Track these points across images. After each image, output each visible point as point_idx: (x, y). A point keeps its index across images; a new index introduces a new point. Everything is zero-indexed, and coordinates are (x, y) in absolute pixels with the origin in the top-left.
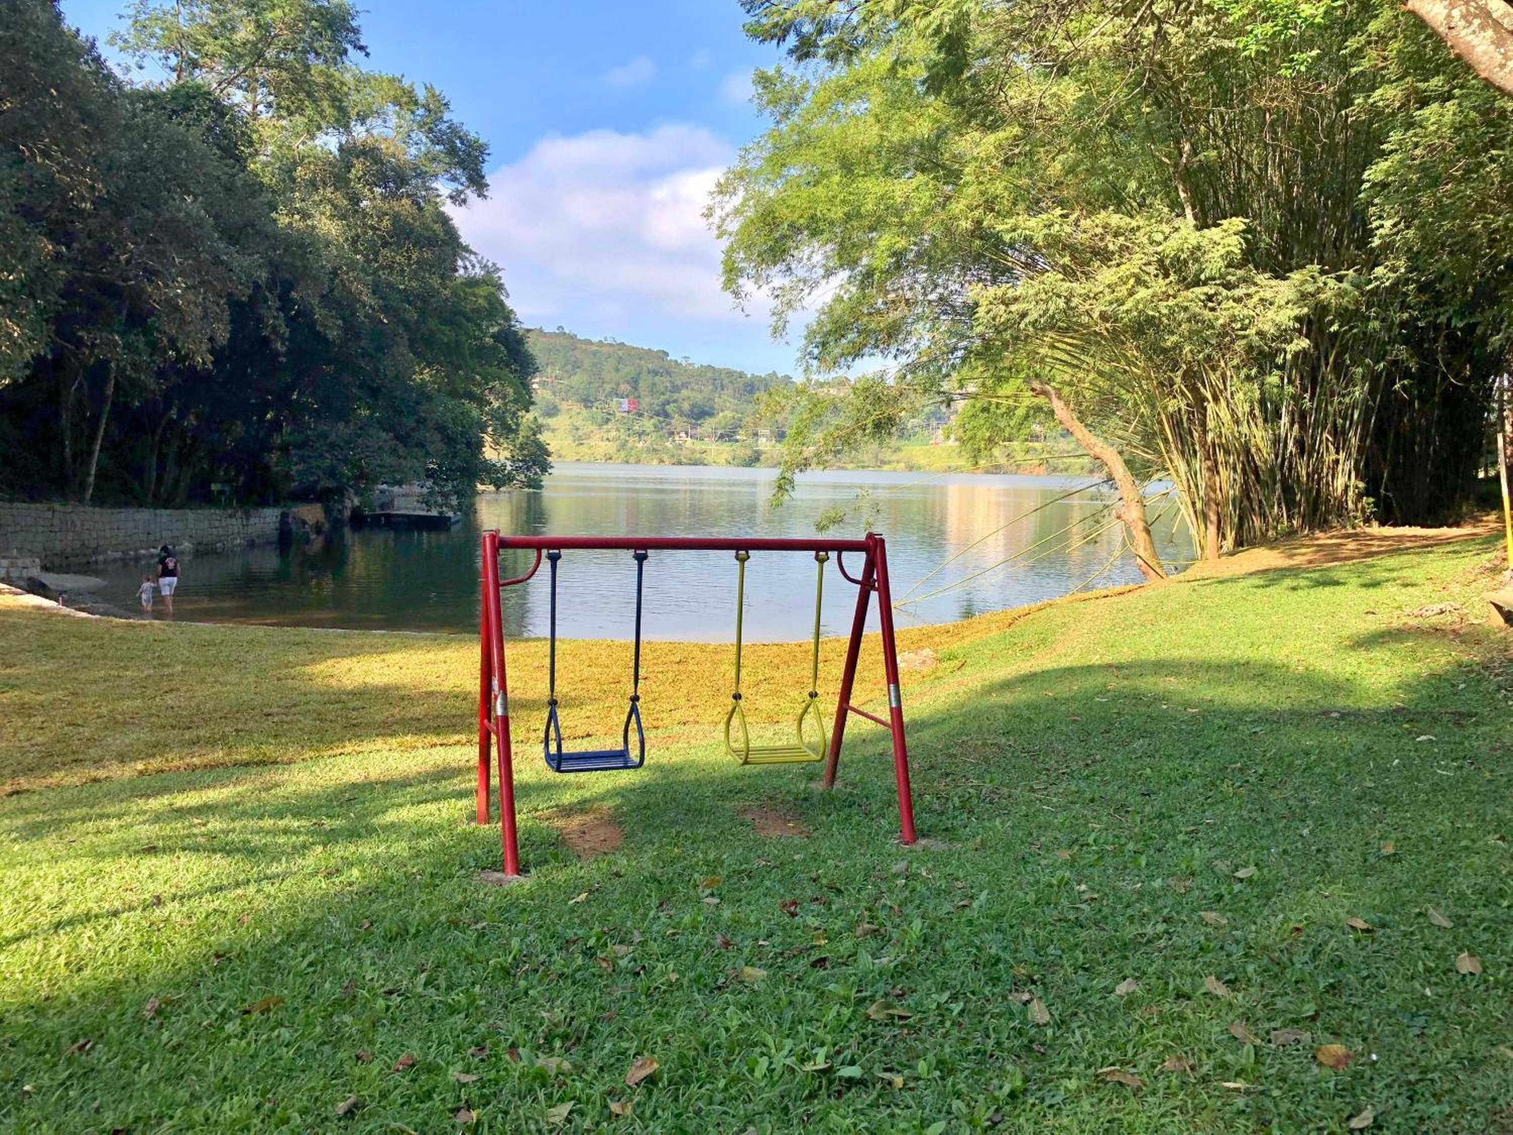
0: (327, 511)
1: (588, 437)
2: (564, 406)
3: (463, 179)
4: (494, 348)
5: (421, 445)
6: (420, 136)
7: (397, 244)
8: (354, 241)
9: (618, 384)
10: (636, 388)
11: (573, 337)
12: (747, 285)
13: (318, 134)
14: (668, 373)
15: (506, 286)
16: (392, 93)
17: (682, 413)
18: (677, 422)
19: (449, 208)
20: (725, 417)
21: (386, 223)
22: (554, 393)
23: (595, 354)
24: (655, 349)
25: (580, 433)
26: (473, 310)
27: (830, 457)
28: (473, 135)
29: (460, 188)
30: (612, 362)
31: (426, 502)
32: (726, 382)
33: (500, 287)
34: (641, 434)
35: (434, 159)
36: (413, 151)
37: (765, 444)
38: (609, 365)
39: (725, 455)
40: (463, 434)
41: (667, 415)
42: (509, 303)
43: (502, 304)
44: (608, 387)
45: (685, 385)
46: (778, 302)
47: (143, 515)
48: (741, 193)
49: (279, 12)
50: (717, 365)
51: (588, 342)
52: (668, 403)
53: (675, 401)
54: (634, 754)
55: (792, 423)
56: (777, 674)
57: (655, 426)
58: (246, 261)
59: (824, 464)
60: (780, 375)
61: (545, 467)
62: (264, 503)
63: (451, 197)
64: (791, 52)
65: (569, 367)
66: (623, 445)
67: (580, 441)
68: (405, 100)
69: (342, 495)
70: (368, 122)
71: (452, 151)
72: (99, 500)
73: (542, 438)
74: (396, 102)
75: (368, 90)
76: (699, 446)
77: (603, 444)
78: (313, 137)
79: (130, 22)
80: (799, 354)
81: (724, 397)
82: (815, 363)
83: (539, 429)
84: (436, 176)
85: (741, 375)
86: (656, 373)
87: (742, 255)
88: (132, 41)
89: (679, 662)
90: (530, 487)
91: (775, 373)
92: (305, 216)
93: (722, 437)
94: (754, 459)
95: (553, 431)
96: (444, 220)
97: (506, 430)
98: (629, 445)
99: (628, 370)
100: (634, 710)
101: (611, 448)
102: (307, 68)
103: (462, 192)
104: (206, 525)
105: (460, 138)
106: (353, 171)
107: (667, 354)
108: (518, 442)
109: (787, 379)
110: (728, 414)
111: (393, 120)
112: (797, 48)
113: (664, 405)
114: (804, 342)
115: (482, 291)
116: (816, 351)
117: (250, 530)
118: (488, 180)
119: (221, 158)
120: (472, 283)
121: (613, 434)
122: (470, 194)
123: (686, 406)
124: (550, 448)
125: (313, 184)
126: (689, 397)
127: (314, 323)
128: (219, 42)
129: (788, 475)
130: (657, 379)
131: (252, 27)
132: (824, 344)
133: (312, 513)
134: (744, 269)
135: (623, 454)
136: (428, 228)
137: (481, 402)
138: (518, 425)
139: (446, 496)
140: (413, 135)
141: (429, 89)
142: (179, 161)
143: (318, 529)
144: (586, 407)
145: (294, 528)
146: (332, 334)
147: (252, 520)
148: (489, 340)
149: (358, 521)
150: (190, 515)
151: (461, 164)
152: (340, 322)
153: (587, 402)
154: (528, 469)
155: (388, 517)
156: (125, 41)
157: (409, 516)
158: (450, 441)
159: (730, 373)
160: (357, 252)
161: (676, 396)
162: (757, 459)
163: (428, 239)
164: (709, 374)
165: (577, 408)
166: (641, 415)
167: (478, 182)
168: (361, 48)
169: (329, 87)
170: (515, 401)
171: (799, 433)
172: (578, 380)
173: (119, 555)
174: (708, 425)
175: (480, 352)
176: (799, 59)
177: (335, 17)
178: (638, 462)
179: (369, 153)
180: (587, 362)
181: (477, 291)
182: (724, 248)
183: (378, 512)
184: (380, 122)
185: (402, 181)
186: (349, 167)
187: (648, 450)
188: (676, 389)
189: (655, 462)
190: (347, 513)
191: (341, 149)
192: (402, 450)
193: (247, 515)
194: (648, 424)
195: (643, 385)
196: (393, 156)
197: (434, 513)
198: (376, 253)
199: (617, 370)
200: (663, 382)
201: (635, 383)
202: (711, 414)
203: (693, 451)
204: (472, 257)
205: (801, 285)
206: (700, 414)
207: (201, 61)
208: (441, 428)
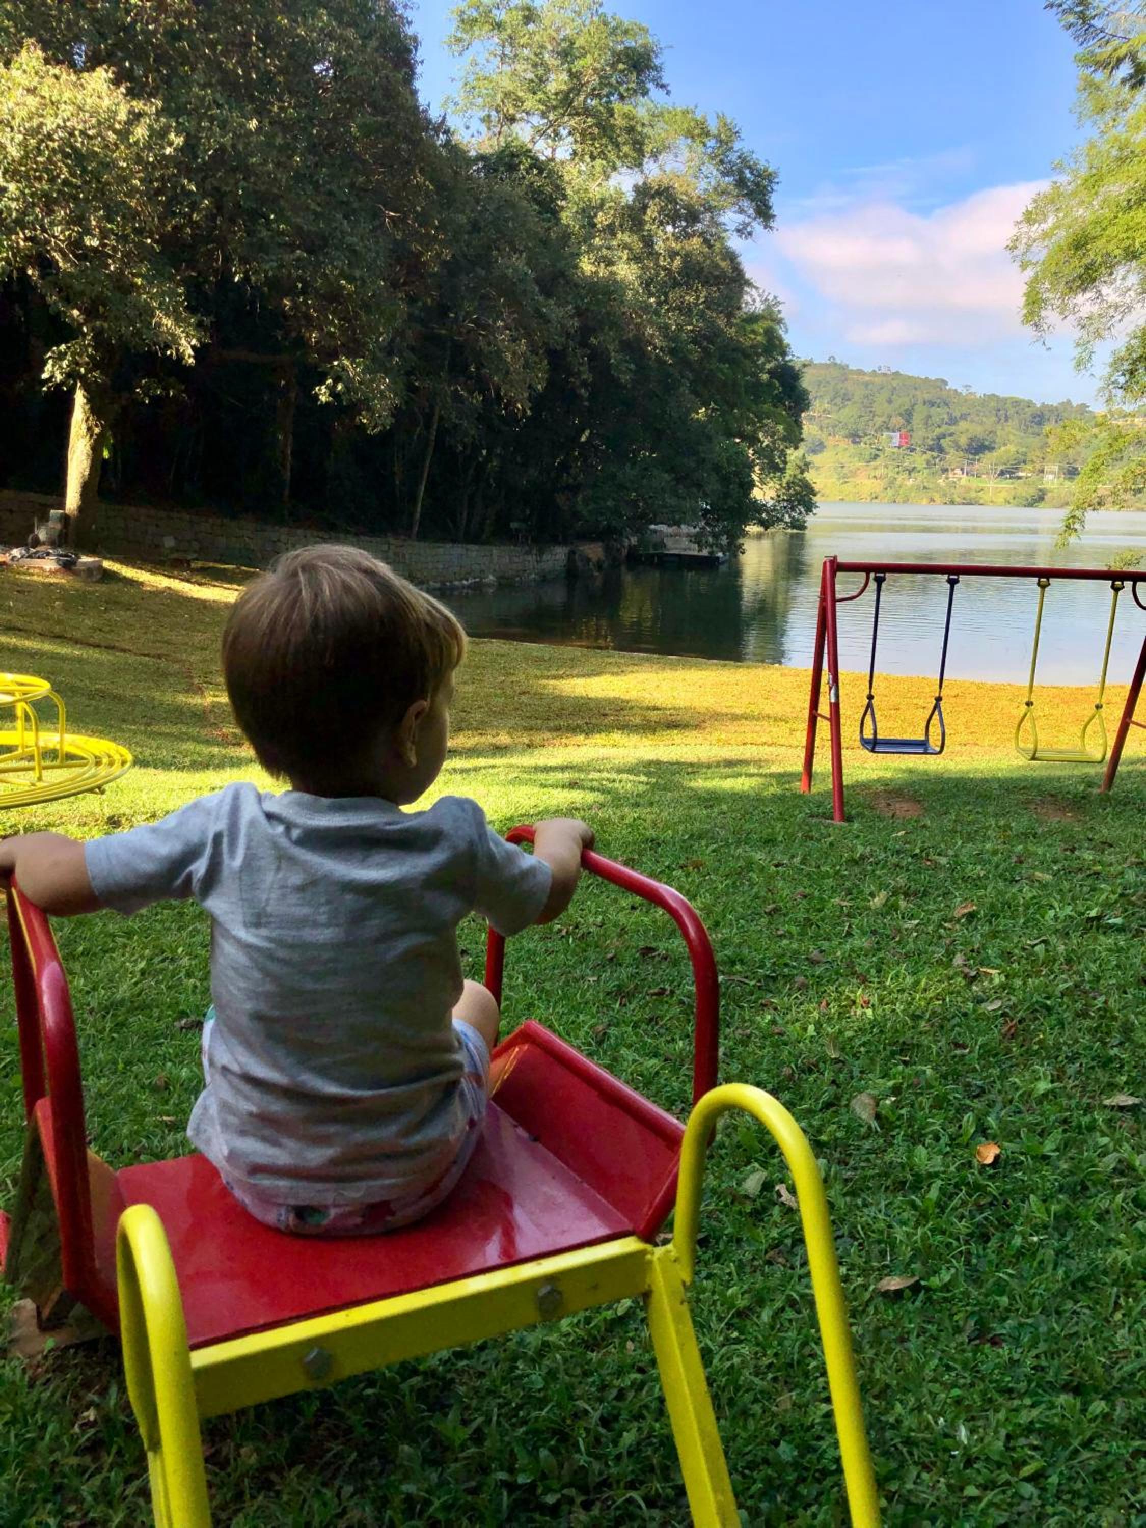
0: (607, 550)
1: (854, 474)
2: (830, 442)
3: (751, 211)
4: (769, 385)
5: (699, 486)
6: (710, 169)
7: (686, 283)
8: (647, 284)
9: (890, 417)
10: (908, 422)
11: (843, 368)
12: (1050, 315)
13: (614, 174)
14: (947, 404)
15: (786, 321)
16: (685, 126)
17: (958, 447)
18: (953, 456)
19: (734, 243)
20: (1007, 452)
21: (678, 262)
22: (821, 429)
23: (867, 385)
24: (933, 377)
25: (845, 470)
26: (752, 347)
27: (1128, 496)
28: (762, 165)
29: (747, 220)
30: (885, 394)
31: (698, 539)
32: (1011, 412)
33: (780, 322)
34: (911, 471)
35: (723, 193)
36: (703, 185)
37: (1051, 481)
38: (882, 398)
39: (1004, 494)
40: (736, 474)
41: (941, 450)
42: (787, 339)
43: (781, 340)
44: (879, 421)
45: (964, 417)
46: (1084, 332)
47: (457, 550)
48: (1051, 221)
49: (589, 59)
50: (1002, 394)
51: (860, 372)
52: (944, 436)
53: (951, 435)
54: (934, 742)
55: (1086, 459)
56: (1055, 712)
57: (928, 462)
58: (561, 312)
59: (1121, 504)
60: (1074, 404)
61: (809, 507)
62: (556, 541)
63: (738, 231)
64: (1124, 81)
65: (838, 401)
66: (892, 483)
67: (845, 479)
68: (697, 132)
69: (621, 534)
70: (660, 158)
71: (741, 182)
72: (423, 536)
73: (809, 476)
74: (689, 134)
75: (661, 124)
76: (975, 483)
77: (866, 482)
78: (607, 177)
79: (461, 84)
80: (1101, 384)
81: (1007, 429)
82: (1120, 393)
83: (805, 467)
84: (723, 209)
85: (1029, 404)
86: (932, 404)
87: (1047, 285)
88: (462, 103)
89: (957, 696)
90: (793, 527)
91: (1069, 402)
92: (610, 263)
93: (1002, 473)
94: (1039, 498)
95: (818, 468)
96: (731, 257)
97: (774, 468)
98: (898, 483)
99: (902, 402)
100: (937, 707)
101: (878, 486)
102: (611, 113)
103: (749, 224)
104: (506, 560)
105: (750, 167)
106: (649, 212)
107: (945, 383)
108: (785, 481)
109: (1083, 408)
110: (1012, 448)
111: (685, 154)
112: (1131, 77)
113: (939, 439)
114: (1109, 370)
115: (760, 327)
116: (1122, 380)
117: (544, 566)
118: (775, 211)
119: (540, 213)
120: (753, 319)
121: (880, 472)
122: (757, 227)
123: (963, 441)
124: (816, 488)
125: (611, 230)
126: (966, 431)
127: (609, 366)
128: (537, 97)
129: (1078, 513)
130: (934, 411)
131: (564, 77)
132: (1132, 373)
133: (594, 551)
134: (1048, 299)
135: (890, 492)
136: (717, 266)
137: (753, 440)
138: (785, 463)
139: (716, 536)
140: (704, 168)
141: (720, 117)
142: (506, 220)
143: (599, 566)
144: (854, 442)
145: (579, 564)
146: (625, 378)
147: (545, 557)
148: (765, 377)
149: (635, 560)
150: (495, 551)
151: (750, 195)
152: (632, 366)
153: (855, 437)
154: (793, 509)
155: (662, 556)
156: (456, 104)
157: (679, 556)
158: (725, 480)
159: (1016, 403)
160: (651, 295)
161: (953, 429)
162: (1041, 498)
163: (716, 277)
164: (993, 404)
165: (845, 444)
166: (912, 450)
167: (764, 213)
168: (663, 86)
169: (631, 130)
170: (784, 439)
171: (1095, 470)
172: (848, 413)
173: (438, 585)
174: (987, 460)
175: (757, 390)
176: (1133, 87)
177: (641, 56)
178: (906, 501)
179: (665, 193)
180: (858, 394)
181: (755, 327)
182: (1027, 280)
183: (652, 551)
184: (671, 157)
185: (693, 217)
186: (645, 207)
187: (918, 488)
188: (953, 421)
189: (925, 501)
190: (625, 552)
191: (636, 188)
192: (681, 490)
193: (541, 552)
194: (919, 460)
195: (917, 418)
196: (686, 194)
197: (705, 552)
198: (666, 295)
199: (890, 402)
200: (940, 414)
201: (908, 416)
202: (990, 449)
203: (969, 489)
204: (754, 292)
205: (1111, 312)
206: (978, 448)
207: (518, 116)
208: (717, 468)
